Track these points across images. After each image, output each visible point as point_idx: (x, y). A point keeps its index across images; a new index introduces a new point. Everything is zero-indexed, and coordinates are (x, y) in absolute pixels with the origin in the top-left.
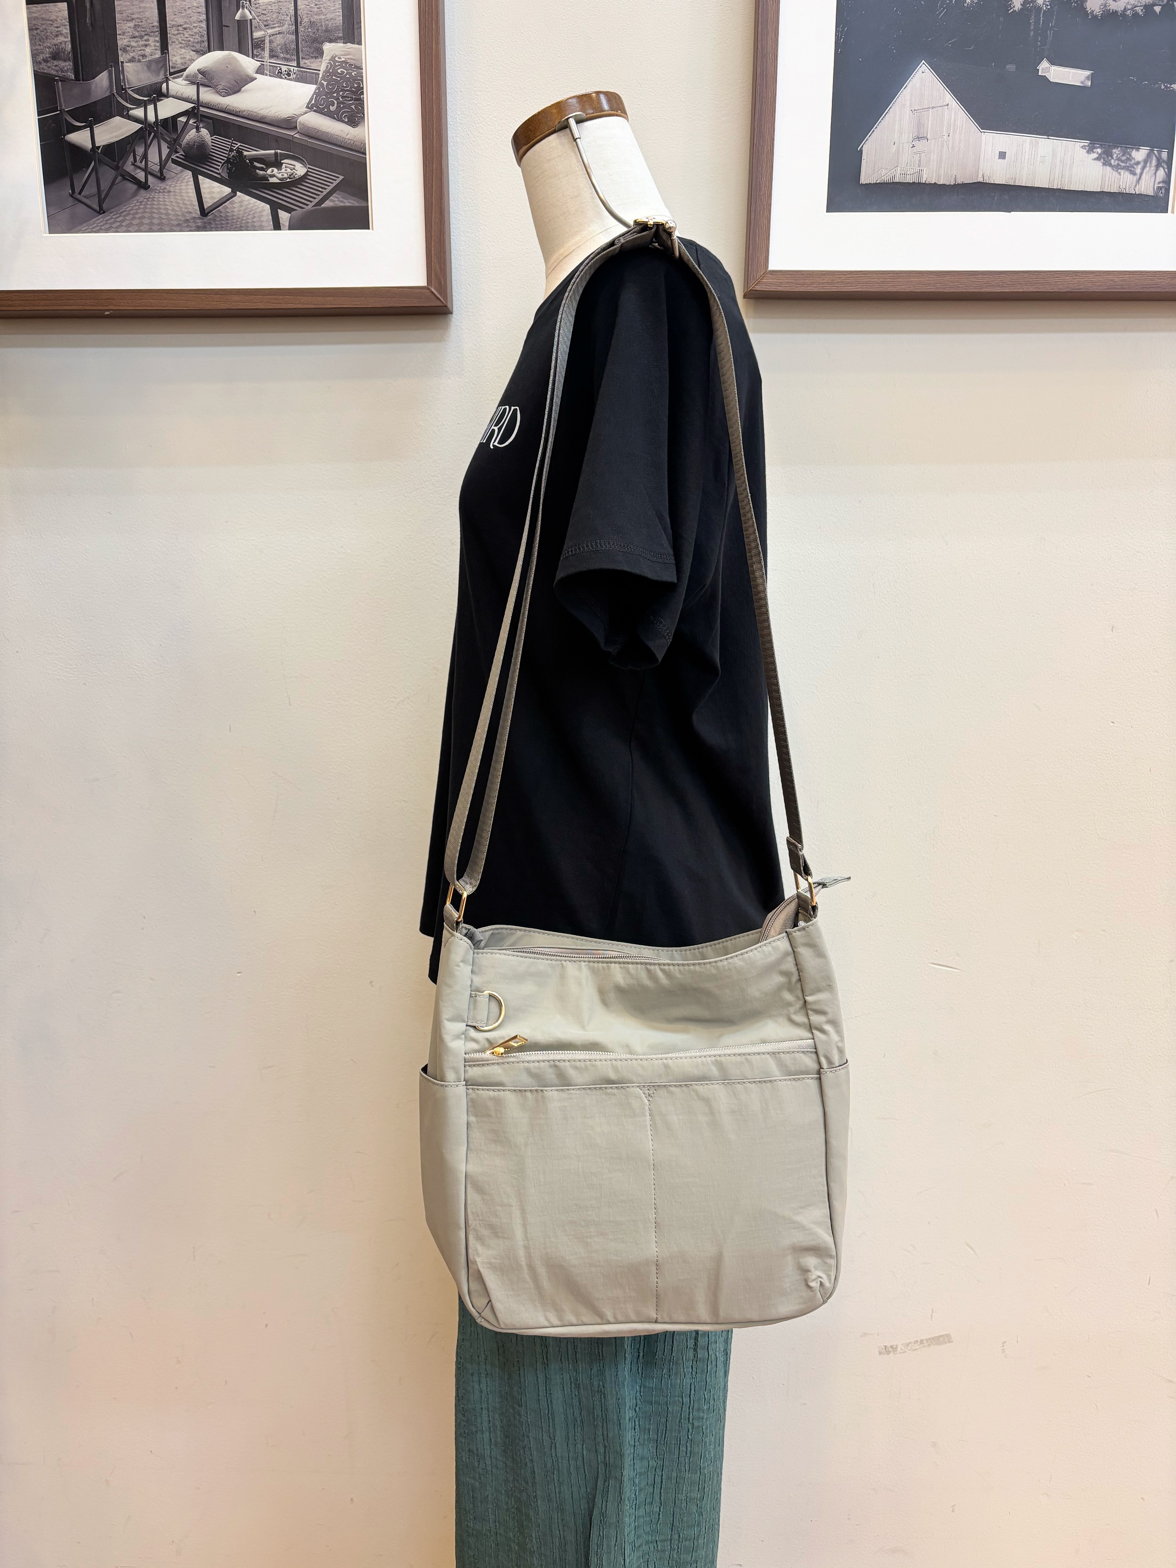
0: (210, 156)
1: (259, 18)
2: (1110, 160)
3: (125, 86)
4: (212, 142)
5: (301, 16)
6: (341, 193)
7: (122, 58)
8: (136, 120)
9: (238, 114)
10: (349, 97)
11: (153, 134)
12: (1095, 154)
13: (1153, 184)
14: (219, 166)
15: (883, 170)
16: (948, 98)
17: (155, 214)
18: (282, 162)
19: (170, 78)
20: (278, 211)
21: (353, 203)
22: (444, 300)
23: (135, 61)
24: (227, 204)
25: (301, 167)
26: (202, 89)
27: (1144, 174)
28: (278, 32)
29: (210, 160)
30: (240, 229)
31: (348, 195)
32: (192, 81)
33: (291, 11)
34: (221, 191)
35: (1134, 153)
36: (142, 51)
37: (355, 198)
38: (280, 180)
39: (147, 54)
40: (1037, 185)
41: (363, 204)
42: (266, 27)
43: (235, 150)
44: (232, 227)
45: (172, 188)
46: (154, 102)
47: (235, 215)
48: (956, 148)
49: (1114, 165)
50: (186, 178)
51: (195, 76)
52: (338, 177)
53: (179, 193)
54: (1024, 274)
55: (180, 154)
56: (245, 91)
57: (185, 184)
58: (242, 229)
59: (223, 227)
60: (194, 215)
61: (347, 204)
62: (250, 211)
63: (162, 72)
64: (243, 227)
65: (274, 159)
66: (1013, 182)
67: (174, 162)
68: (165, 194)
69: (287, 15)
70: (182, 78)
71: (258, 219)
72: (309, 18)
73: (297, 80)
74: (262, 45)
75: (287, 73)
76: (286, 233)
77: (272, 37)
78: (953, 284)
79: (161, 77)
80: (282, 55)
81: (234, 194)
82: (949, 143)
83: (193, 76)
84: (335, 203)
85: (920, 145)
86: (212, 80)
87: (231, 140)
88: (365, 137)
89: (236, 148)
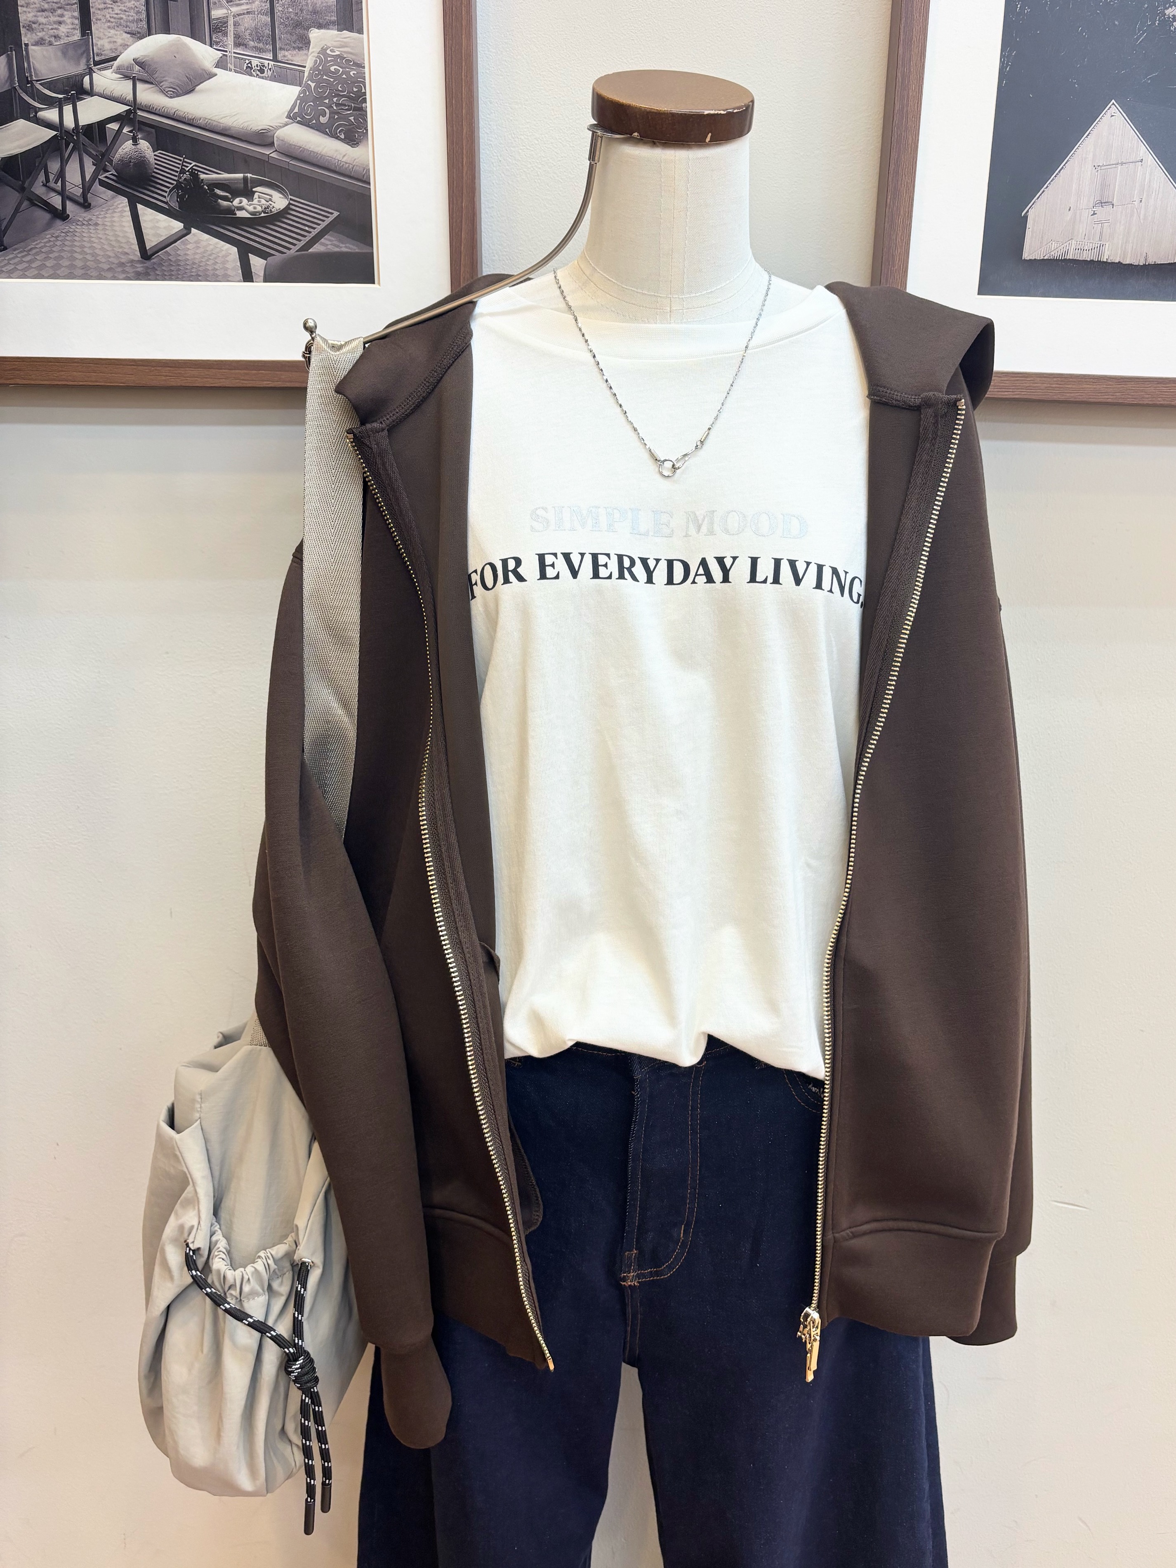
0: (153, 179)
3: (32, 78)
4: (155, 159)
6: (336, 234)
7: (26, 39)
8: (48, 125)
9: (191, 122)
10: (346, 106)
11: (72, 144)
14: (166, 192)
15: (1053, 243)
16: (1143, 151)
17: (77, 254)
18: (254, 190)
19: (94, 68)
20: (249, 257)
21: (349, 248)
23: (44, 44)
24: (178, 245)
25: (278, 196)
26: (140, 86)
28: (246, 11)
29: (153, 184)
30: (194, 278)
31: (345, 237)
32: (126, 74)
34: (169, 226)
36: (55, 31)
37: (356, 242)
38: (251, 215)
39: (61, 34)
41: (366, 250)
42: (231, 3)
43: (188, 171)
44: (184, 276)
45: (100, 219)
46: (73, 101)
47: (188, 260)
50: (119, 206)
51: (130, 67)
53: (110, 226)
55: (110, 173)
56: (201, 91)
57: (119, 214)
58: (200, 278)
60: (132, 257)
61: (344, 249)
62: (210, 255)
63: (83, 61)
64: (200, 276)
65: (242, 185)
67: (102, 184)
68: (90, 227)
70: (111, 70)
71: (221, 267)
73: (274, 79)
74: (223, 29)
75: (259, 68)
76: (259, 287)
77: (238, 18)
78: (1137, 394)
79: (81, 67)
80: (252, 43)
81: (186, 232)
82: (1140, 212)
83: (128, 67)
84: (329, 246)
85: (1103, 213)
86: (154, 74)
87: (181, 156)
88: (369, 160)
89: (188, 168)
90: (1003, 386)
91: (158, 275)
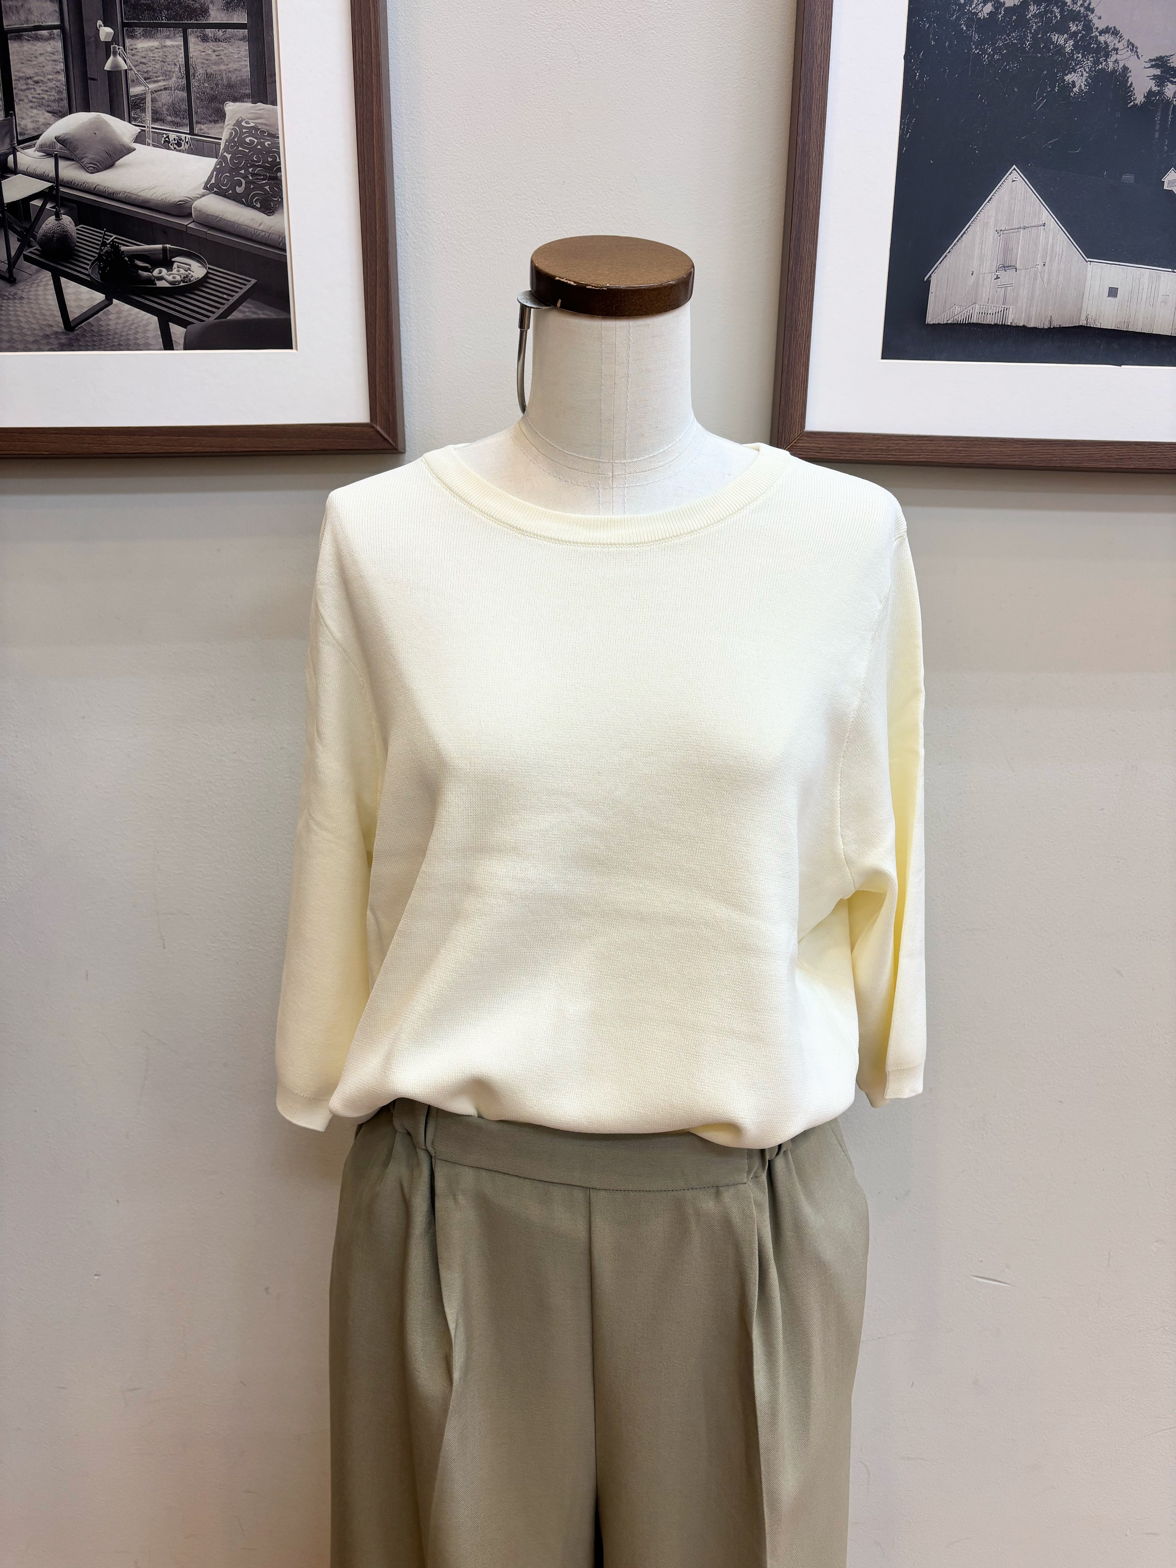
0: (76, 252)
1: (137, 68)
4: (77, 233)
5: (194, 66)
6: (254, 302)
9: (111, 197)
10: (261, 175)
14: (88, 265)
15: (957, 307)
16: (1045, 215)
18: (173, 260)
19: (17, 147)
20: (169, 325)
21: (267, 315)
22: (393, 441)
24: (101, 316)
25: (199, 267)
26: (62, 163)
28: (163, 88)
29: (73, 256)
30: (118, 348)
31: (263, 304)
32: (48, 152)
33: (180, 60)
34: (92, 297)
37: (272, 308)
38: (171, 284)
40: (1156, 331)
41: (284, 316)
42: (147, 81)
43: (109, 244)
44: (107, 345)
45: (25, 293)
47: (110, 330)
48: (1053, 283)
50: (43, 280)
51: (52, 145)
52: (248, 282)
53: (34, 300)
55: (34, 248)
56: (121, 166)
57: (43, 287)
58: (121, 347)
60: (55, 329)
61: (261, 316)
62: (131, 325)
63: (8, 139)
64: (123, 345)
65: (162, 256)
66: (1125, 328)
67: (28, 259)
68: (17, 301)
69: (175, 64)
70: (34, 149)
71: (143, 336)
72: (205, 69)
73: (191, 152)
74: (141, 105)
75: (176, 142)
76: (180, 356)
77: (155, 94)
79: (5, 148)
80: (170, 118)
81: (108, 302)
82: (1044, 275)
83: (50, 145)
84: (247, 314)
85: (1006, 276)
86: (76, 151)
87: (103, 230)
88: (284, 229)
89: (110, 241)
90: (909, 450)
91: (82, 345)
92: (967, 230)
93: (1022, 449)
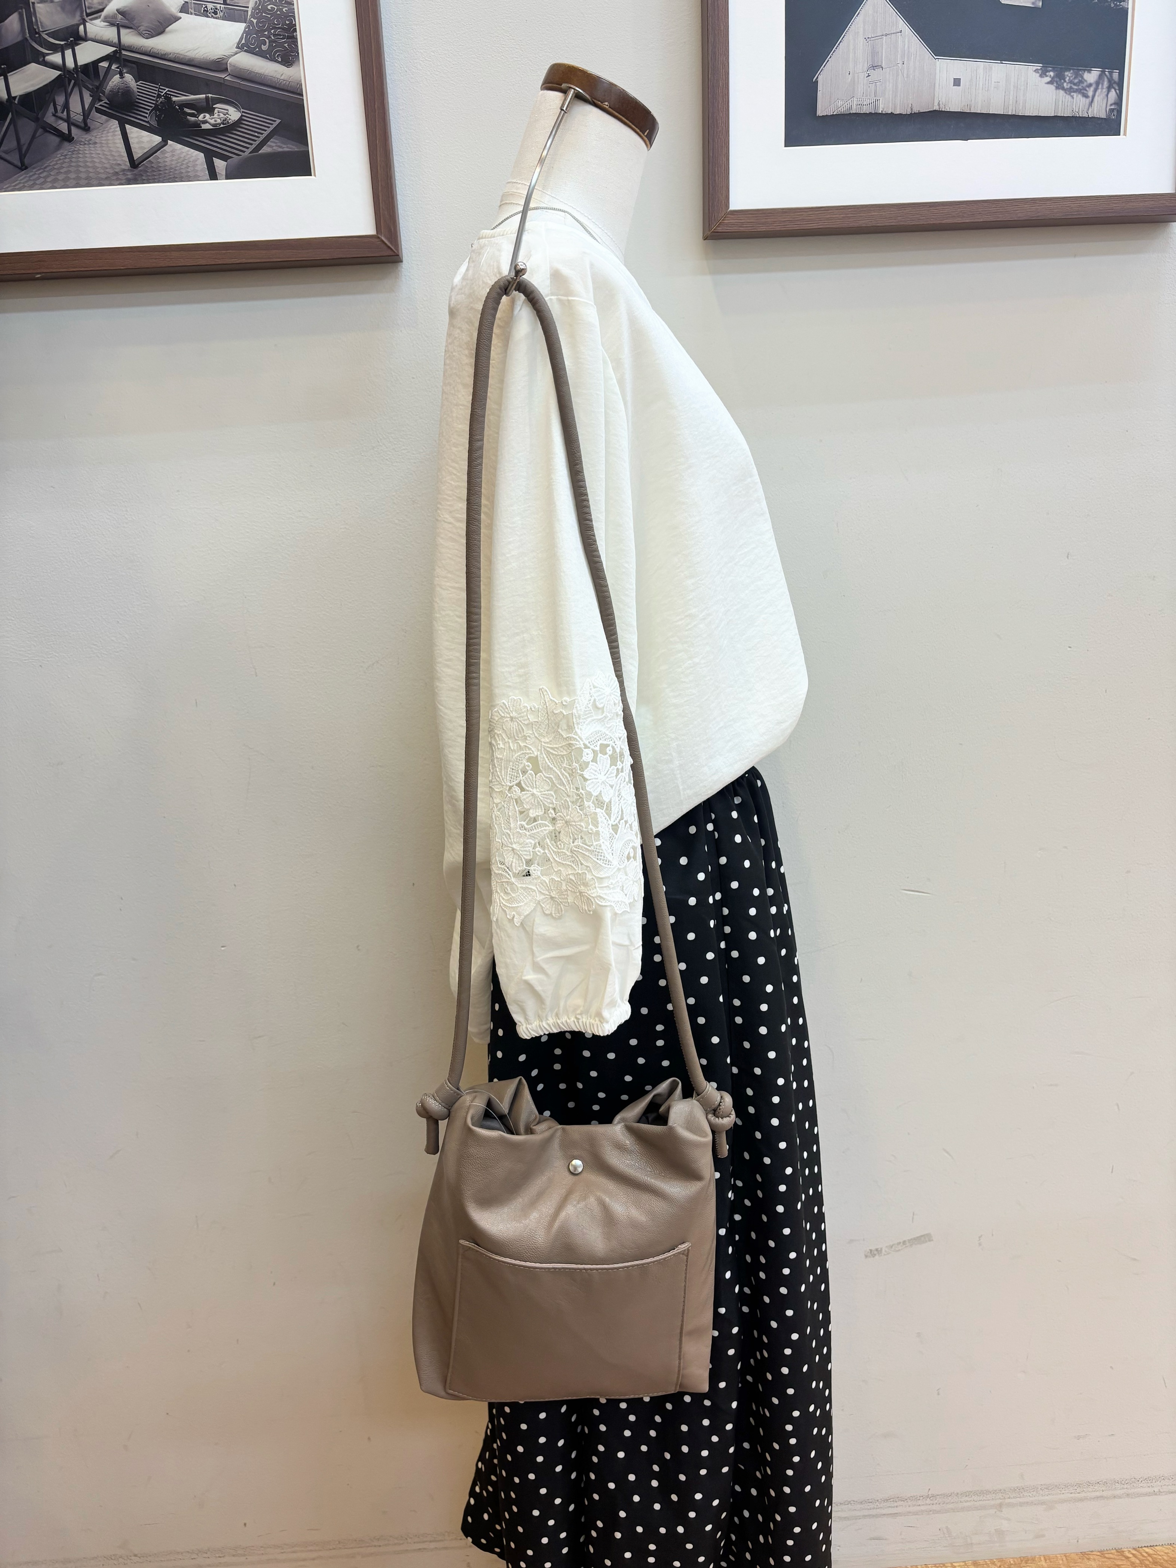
0: (136, 103)
2: (1063, 84)
3: (39, 30)
4: (138, 88)
6: (279, 137)
8: (54, 66)
9: (163, 57)
10: (281, 35)
11: (73, 81)
12: (1048, 78)
13: (1105, 107)
14: (147, 113)
15: (839, 101)
16: (902, 25)
17: (82, 168)
18: (214, 106)
19: (87, 19)
20: (213, 160)
21: (291, 149)
22: (395, 248)
24: (158, 155)
25: (234, 111)
26: (123, 31)
27: (1096, 97)
29: (136, 108)
30: (174, 179)
31: (286, 140)
32: (111, 22)
34: (151, 140)
35: (1086, 76)
37: (293, 142)
38: (213, 127)
40: (992, 111)
41: (303, 150)
43: (163, 96)
44: (164, 179)
45: (98, 139)
46: (72, 46)
47: (167, 166)
48: (911, 77)
49: (1067, 88)
50: (112, 128)
51: (114, 16)
52: (275, 121)
53: (106, 145)
54: (983, 204)
55: (104, 102)
56: (170, 32)
57: (112, 134)
58: (176, 179)
59: (156, 179)
60: (123, 167)
61: (286, 149)
62: (183, 161)
63: (78, 14)
64: (177, 178)
65: (205, 104)
66: (968, 110)
67: (98, 111)
68: (91, 145)
70: (99, 20)
71: (192, 169)
73: (224, 18)
75: (214, 13)
76: (223, 185)
78: (914, 217)
79: (76, 20)
81: (164, 143)
82: (904, 72)
83: (111, 17)
84: (274, 148)
85: (875, 74)
86: (133, 21)
87: (158, 85)
88: (301, 77)
89: (164, 93)
90: (808, 219)
91: (144, 179)
92: (842, 39)
93: (897, 212)
